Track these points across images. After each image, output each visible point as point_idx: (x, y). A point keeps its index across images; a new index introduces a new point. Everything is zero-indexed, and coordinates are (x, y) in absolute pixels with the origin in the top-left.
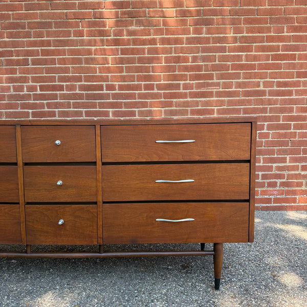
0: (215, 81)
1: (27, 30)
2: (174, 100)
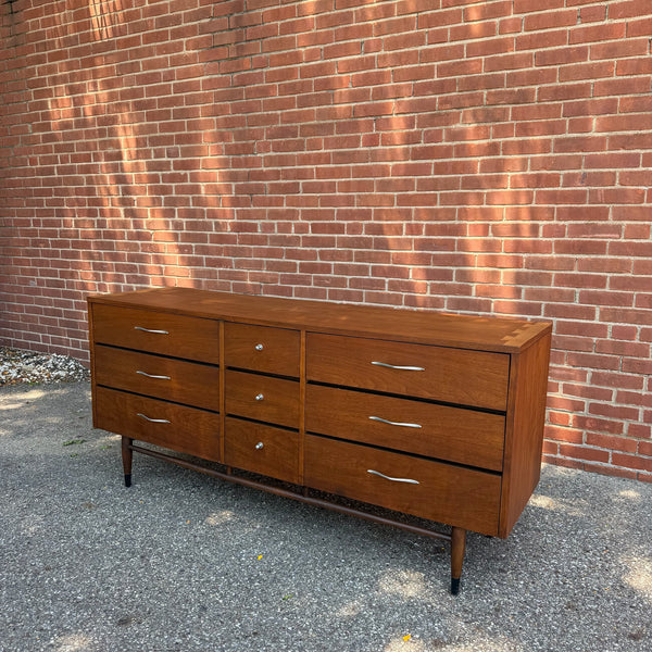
0: (611, 222)
1: (299, 138)
2: (525, 255)
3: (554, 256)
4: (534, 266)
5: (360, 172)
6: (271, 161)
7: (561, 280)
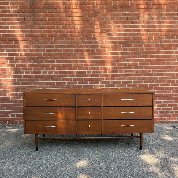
0: (132, 69)
2: (115, 77)
3: (121, 77)
4: (117, 79)
7: (123, 82)
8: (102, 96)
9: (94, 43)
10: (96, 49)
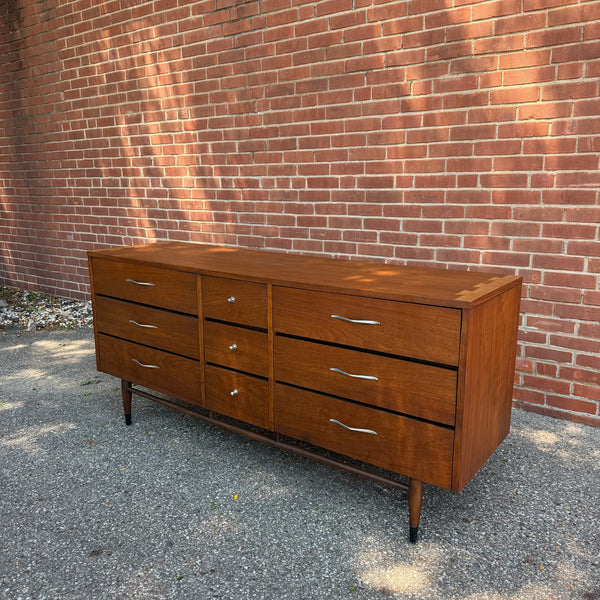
1: (295, 95)
2: (513, 206)
3: (542, 206)
4: (522, 217)
5: (352, 126)
6: (269, 119)
7: (549, 231)
8: (270, 293)
9: (429, 55)
10: (437, 83)
